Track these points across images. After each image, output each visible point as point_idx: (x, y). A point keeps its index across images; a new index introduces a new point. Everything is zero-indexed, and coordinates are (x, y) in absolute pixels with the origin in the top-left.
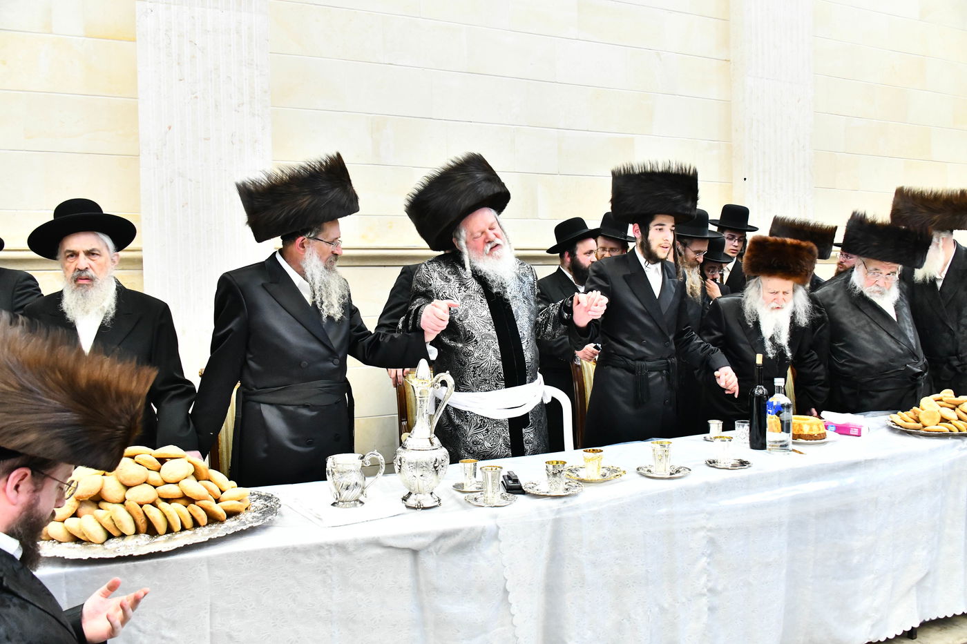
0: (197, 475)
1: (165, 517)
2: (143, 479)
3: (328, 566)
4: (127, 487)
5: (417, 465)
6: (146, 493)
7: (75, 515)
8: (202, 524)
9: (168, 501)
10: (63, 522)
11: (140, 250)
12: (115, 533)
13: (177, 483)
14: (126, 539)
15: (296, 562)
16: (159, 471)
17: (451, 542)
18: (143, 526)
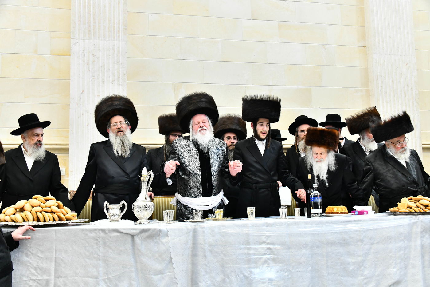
0: (58, 207)
1: (44, 216)
2: (38, 204)
3: (99, 238)
4: (33, 207)
5: (138, 207)
6: (39, 209)
7: (14, 214)
8: (56, 220)
9: (47, 212)
10: (10, 216)
11: (68, 145)
12: (26, 220)
13: (50, 207)
14: (29, 222)
15: (87, 235)
16: (45, 204)
17: (147, 234)
18: (36, 219)
